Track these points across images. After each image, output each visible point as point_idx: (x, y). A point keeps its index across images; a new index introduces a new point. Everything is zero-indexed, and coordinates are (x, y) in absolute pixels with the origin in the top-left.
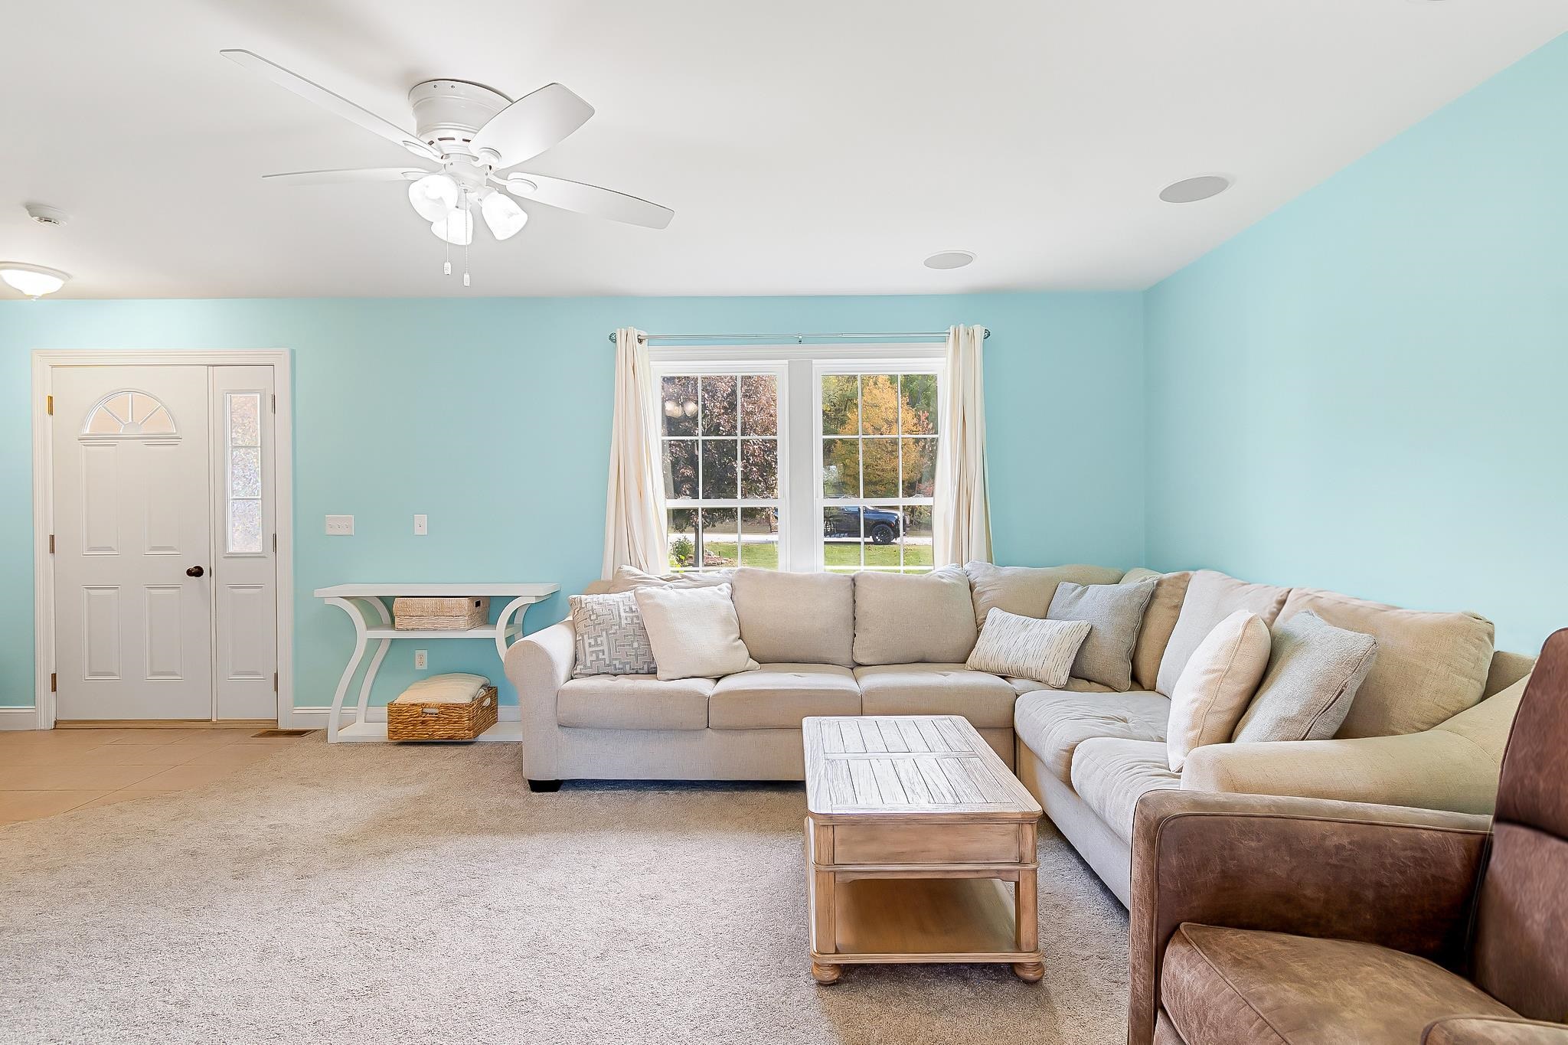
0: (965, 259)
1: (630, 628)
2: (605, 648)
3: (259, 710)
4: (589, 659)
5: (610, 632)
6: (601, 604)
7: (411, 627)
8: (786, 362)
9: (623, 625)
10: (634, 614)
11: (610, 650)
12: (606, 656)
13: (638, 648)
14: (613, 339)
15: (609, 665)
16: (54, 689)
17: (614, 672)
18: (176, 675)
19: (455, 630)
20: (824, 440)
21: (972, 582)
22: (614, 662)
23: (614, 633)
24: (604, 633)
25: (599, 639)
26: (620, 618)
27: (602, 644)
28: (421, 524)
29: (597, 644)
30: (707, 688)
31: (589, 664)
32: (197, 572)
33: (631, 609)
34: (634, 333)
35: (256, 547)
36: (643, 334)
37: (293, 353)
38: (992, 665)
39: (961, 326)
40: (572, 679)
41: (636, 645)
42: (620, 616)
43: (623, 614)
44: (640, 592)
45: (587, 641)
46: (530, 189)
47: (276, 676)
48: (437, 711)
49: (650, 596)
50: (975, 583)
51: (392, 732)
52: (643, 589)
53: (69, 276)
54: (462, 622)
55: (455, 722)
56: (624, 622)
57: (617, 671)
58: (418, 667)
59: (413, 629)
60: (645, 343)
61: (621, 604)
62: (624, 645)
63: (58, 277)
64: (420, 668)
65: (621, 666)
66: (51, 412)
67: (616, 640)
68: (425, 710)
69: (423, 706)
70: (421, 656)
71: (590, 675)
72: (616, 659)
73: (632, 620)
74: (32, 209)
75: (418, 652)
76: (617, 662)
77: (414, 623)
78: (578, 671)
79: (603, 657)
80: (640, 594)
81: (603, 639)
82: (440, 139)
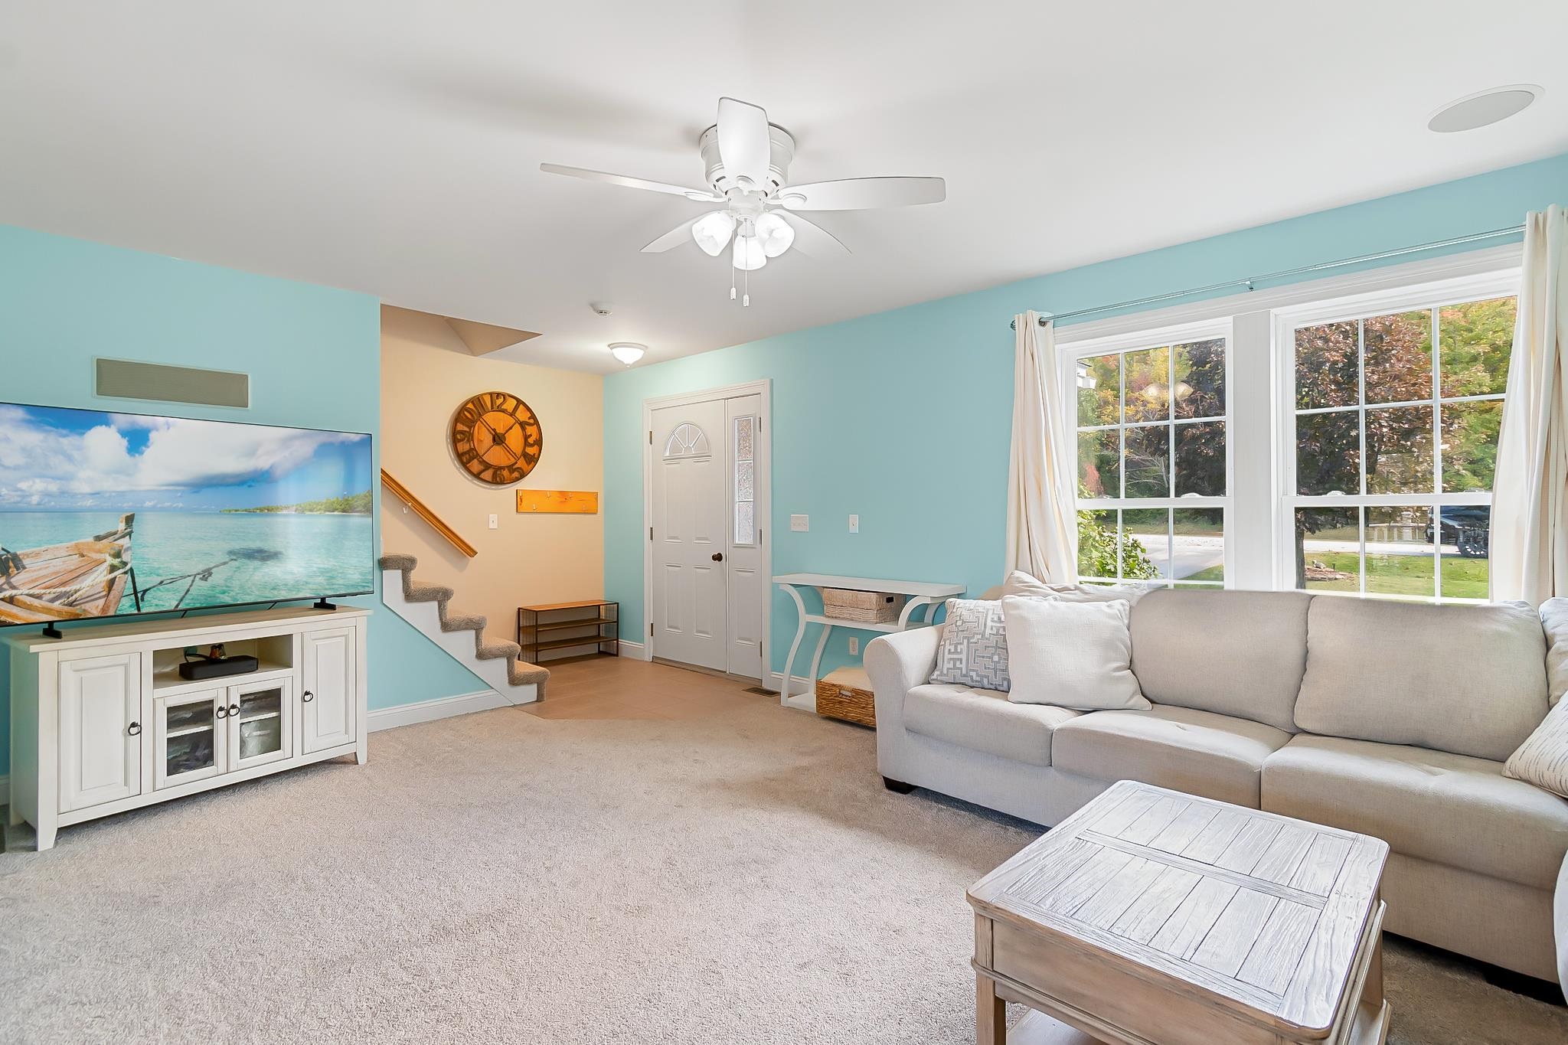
0: (1521, 98)
1: (993, 639)
2: (964, 657)
3: (749, 671)
4: (946, 666)
5: (972, 641)
6: (971, 610)
7: (834, 616)
8: (1230, 318)
9: (987, 635)
10: (1002, 625)
11: (968, 660)
12: (963, 666)
13: (999, 662)
14: (1013, 326)
15: (965, 676)
16: (652, 635)
17: (971, 684)
18: (708, 634)
19: (866, 622)
20: (1298, 417)
21: (1549, 631)
22: (972, 673)
23: (976, 643)
24: (966, 641)
25: (959, 647)
26: (985, 627)
27: (961, 653)
28: (854, 523)
29: (956, 652)
30: (1056, 719)
31: (945, 672)
32: (718, 558)
33: (999, 618)
34: (1036, 316)
35: (749, 541)
36: (1046, 315)
37: (772, 380)
38: (1549, 777)
39: (1550, 209)
40: (930, 684)
41: (996, 658)
42: (985, 624)
43: (989, 623)
44: (1007, 601)
45: (948, 647)
46: (800, 201)
47: (761, 643)
48: (850, 694)
49: (1016, 607)
50: (1554, 635)
51: (819, 706)
52: (1010, 599)
53: (647, 347)
54: (872, 615)
55: (863, 708)
56: (988, 631)
57: (974, 684)
58: (852, 652)
59: (836, 618)
60: (1050, 325)
61: (990, 612)
62: (983, 657)
63: (641, 349)
64: (854, 653)
65: (978, 679)
66: (651, 443)
67: (976, 650)
68: (842, 692)
69: (840, 687)
70: (854, 643)
71: (947, 683)
72: (973, 670)
73: (998, 631)
74: (593, 306)
75: (851, 639)
76: (973, 674)
77: (836, 612)
78: (934, 677)
79: (960, 666)
80: (1007, 603)
81: (964, 647)
82: (718, 181)
